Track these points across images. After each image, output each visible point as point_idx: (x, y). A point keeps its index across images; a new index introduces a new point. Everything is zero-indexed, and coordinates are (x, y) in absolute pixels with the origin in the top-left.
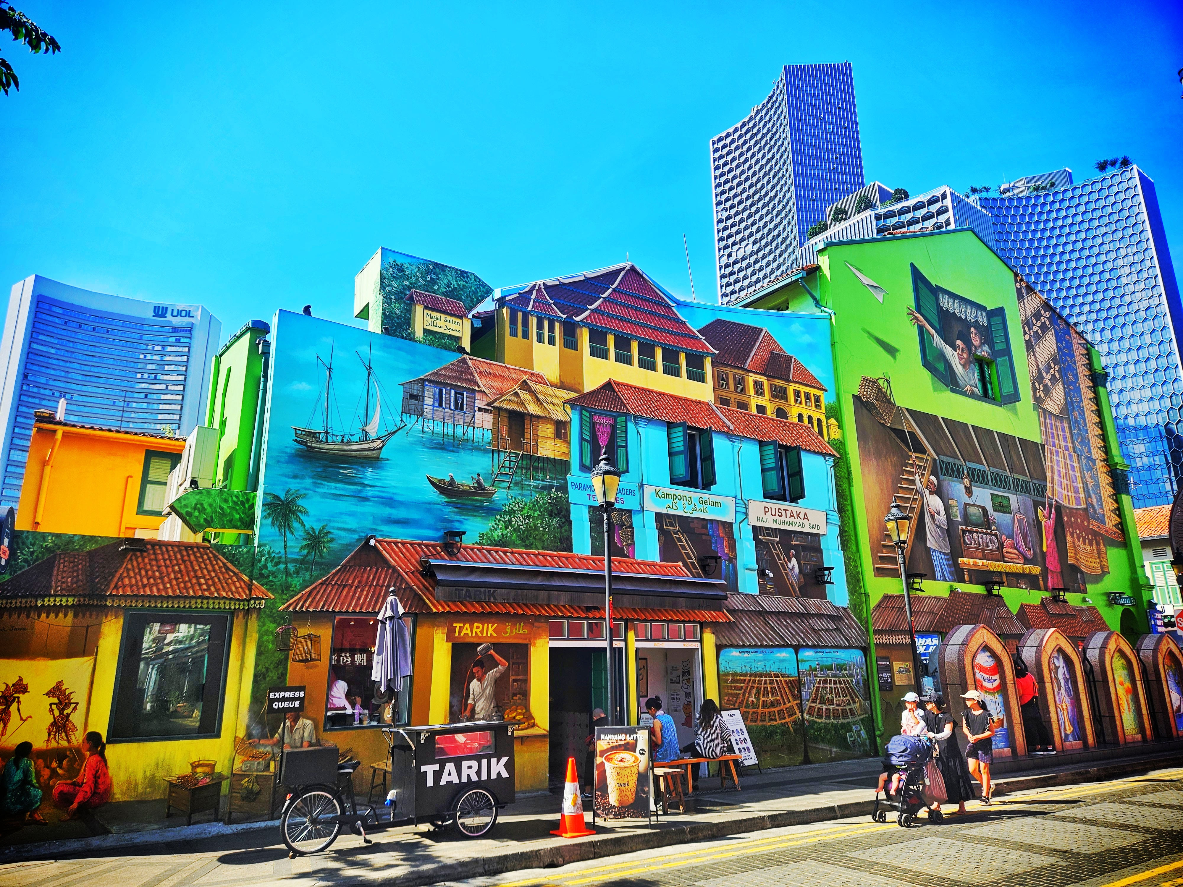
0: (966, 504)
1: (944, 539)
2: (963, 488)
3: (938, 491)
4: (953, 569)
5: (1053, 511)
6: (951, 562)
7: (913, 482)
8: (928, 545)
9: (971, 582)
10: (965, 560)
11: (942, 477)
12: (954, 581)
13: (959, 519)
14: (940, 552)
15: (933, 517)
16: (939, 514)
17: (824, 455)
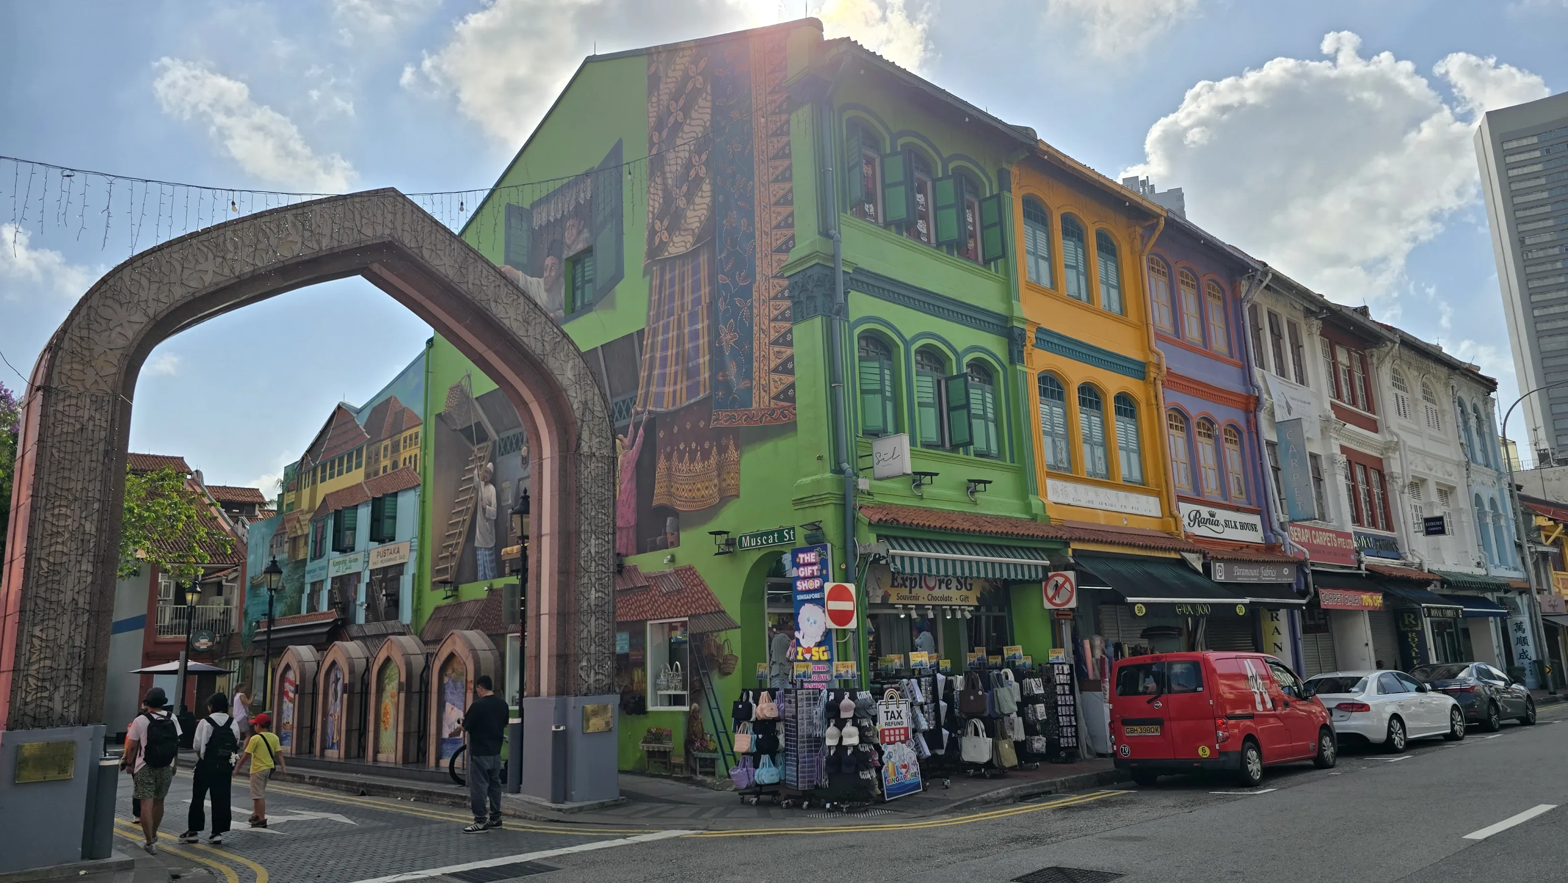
0: (519, 480)
1: (491, 533)
2: (520, 459)
3: (492, 479)
4: (494, 564)
5: (641, 431)
6: (494, 556)
7: (471, 479)
8: (476, 544)
9: (511, 575)
10: (509, 549)
11: (499, 459)
12: (494, 577)
13: (510, 502)
14: (485, 549)
15: (484, 509)
16: (490, 505)
17: (414, 488)
